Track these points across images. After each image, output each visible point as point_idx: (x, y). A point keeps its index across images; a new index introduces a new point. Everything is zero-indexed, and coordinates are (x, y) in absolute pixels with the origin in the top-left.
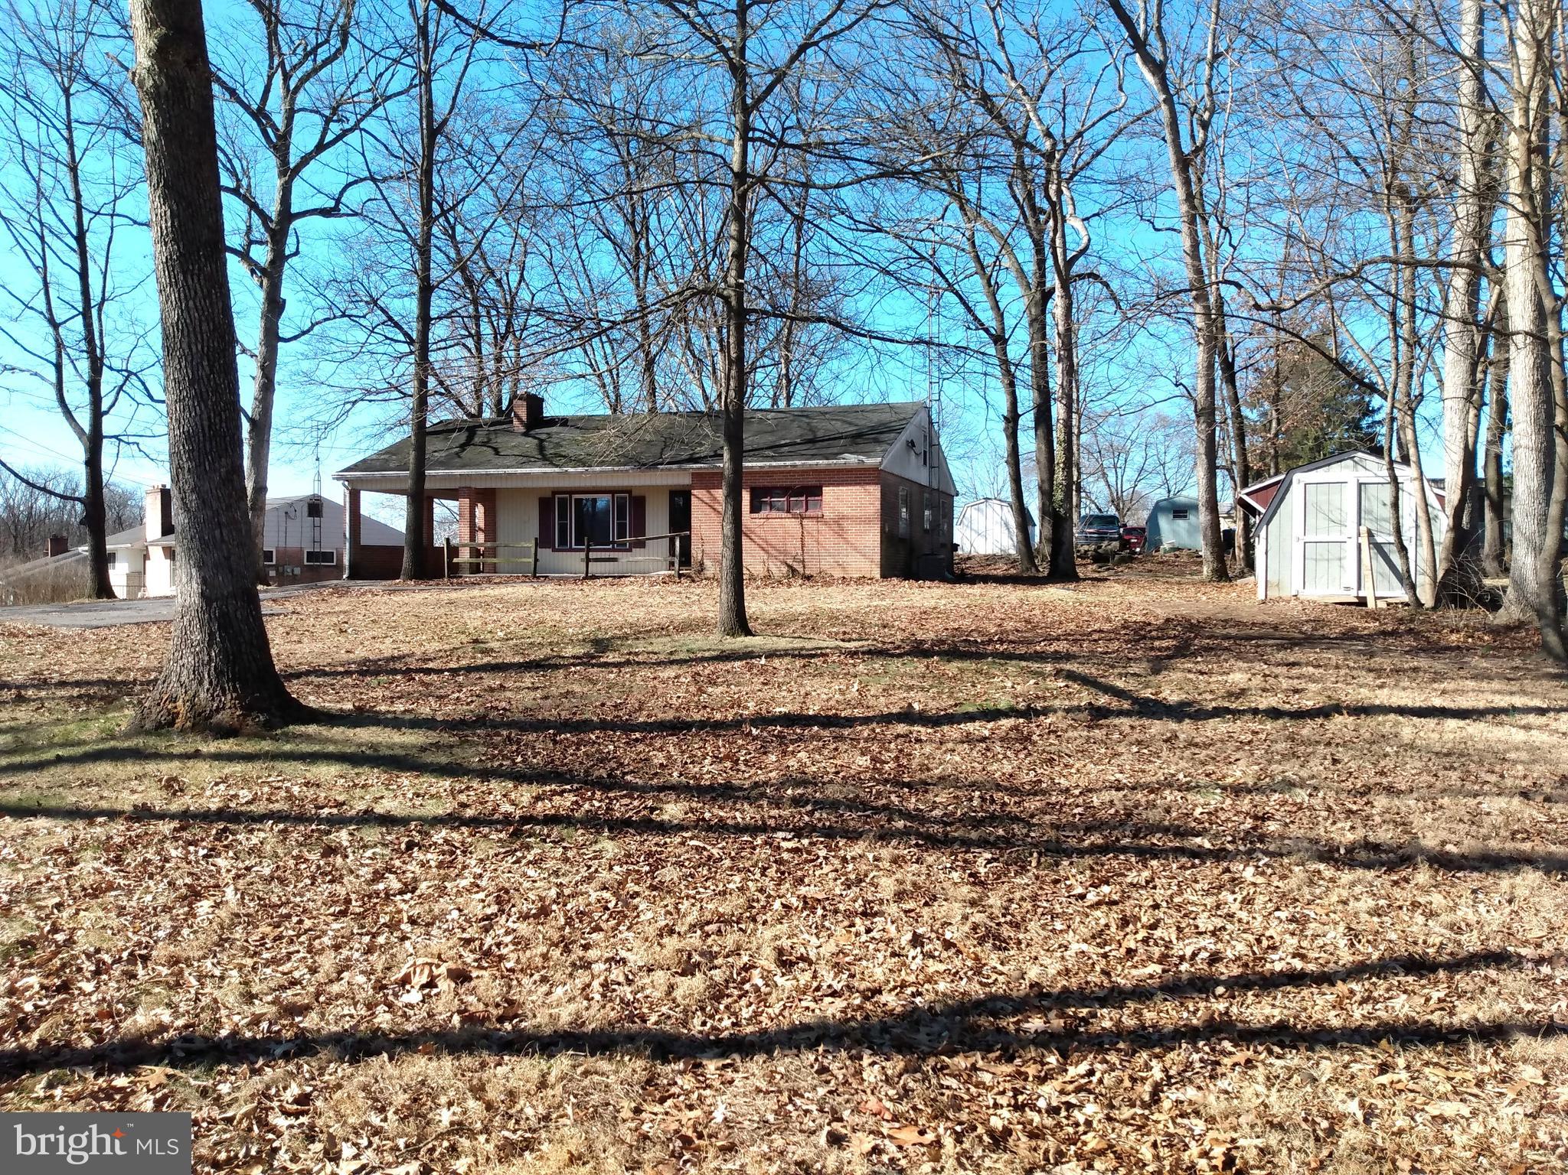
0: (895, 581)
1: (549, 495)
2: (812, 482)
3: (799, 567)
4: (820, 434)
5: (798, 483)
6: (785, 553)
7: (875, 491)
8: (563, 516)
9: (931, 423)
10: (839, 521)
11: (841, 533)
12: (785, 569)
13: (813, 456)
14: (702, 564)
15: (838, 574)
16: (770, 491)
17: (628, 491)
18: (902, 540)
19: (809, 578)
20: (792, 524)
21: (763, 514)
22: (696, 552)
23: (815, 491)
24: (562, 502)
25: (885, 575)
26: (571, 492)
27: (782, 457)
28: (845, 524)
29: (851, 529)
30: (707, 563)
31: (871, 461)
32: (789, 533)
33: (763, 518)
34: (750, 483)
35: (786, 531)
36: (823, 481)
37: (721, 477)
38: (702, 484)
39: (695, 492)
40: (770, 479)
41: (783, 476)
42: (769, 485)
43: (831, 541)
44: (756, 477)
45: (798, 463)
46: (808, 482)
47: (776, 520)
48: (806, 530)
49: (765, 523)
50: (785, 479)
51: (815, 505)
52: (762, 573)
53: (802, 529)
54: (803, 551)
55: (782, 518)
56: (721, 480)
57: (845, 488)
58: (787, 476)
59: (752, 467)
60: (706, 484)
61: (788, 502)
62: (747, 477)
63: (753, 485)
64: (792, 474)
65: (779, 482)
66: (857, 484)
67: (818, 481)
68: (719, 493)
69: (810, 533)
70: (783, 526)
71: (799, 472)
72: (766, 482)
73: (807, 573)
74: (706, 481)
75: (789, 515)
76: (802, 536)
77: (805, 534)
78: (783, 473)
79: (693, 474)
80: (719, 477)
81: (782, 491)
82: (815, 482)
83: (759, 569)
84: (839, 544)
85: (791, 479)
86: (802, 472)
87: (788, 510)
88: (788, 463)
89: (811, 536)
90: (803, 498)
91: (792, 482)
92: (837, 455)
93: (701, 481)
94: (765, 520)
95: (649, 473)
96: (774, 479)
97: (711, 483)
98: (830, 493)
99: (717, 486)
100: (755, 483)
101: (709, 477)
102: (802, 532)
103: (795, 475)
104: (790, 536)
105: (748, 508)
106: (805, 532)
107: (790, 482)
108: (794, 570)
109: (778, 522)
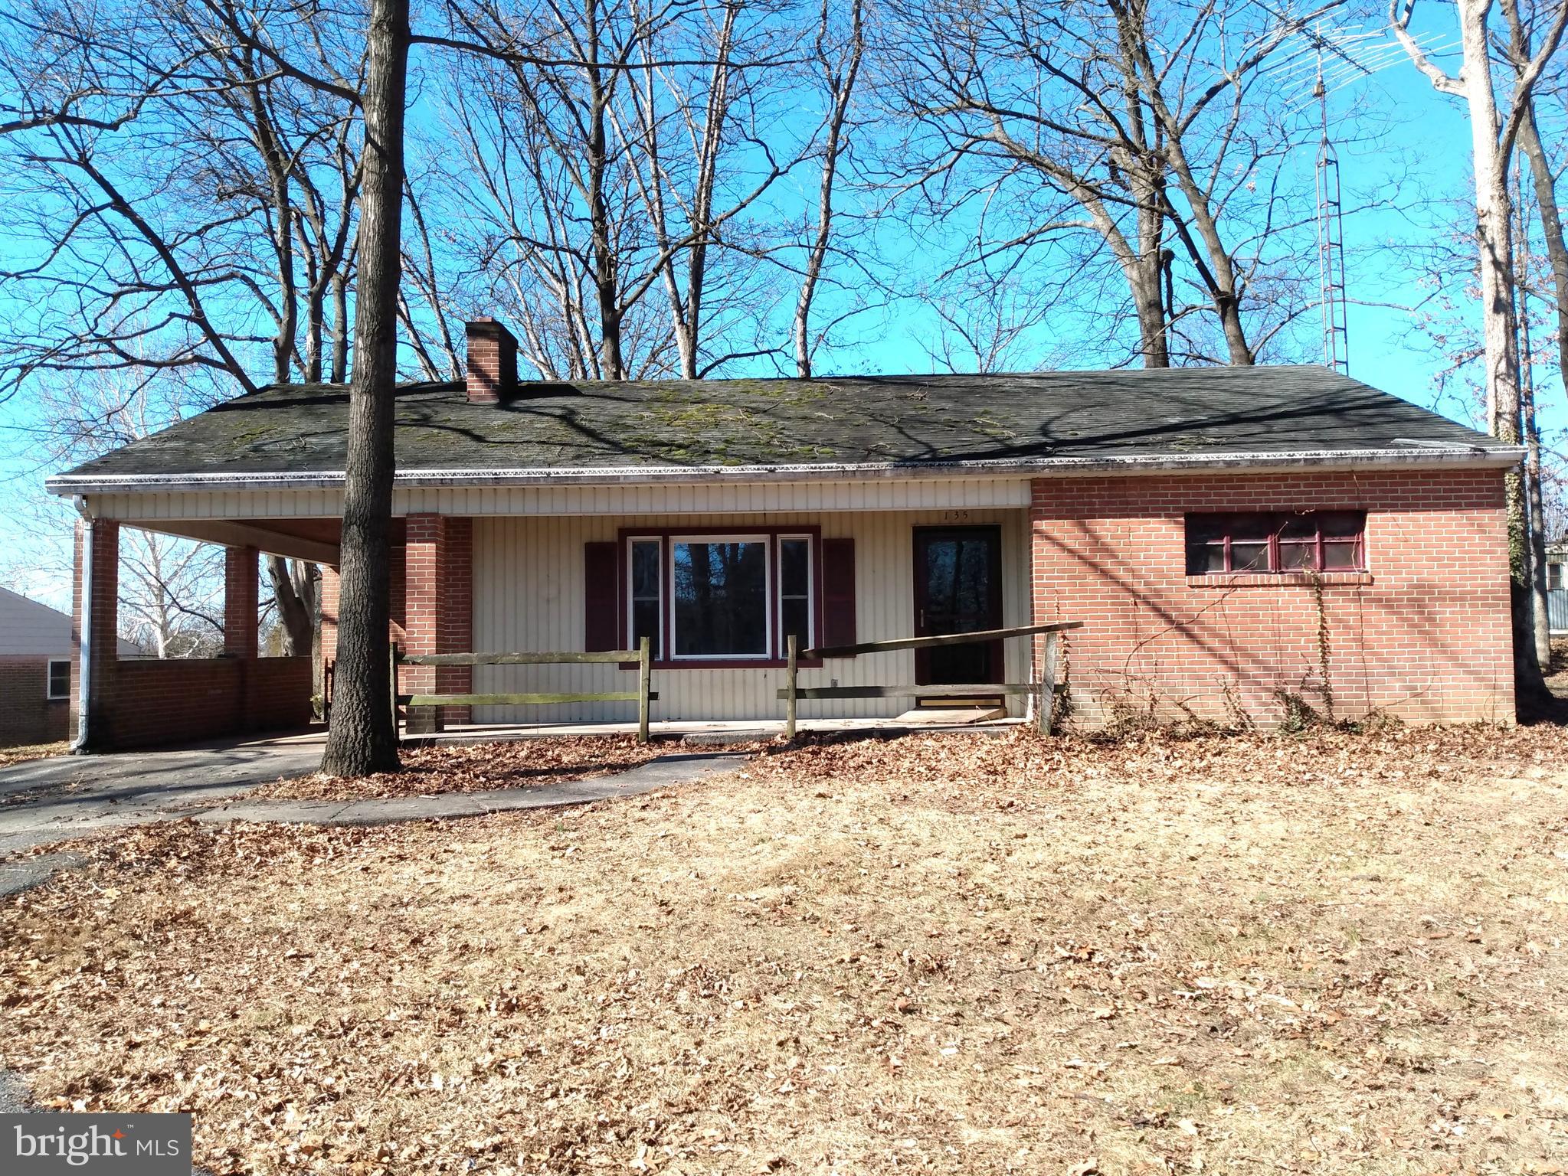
1: (609, 535)
2: (1338, 500)
3: (1316, 704)
5: (1307, 503)
6: (1280, 667)
8: (646, 584)
12: (1279, 708)
14: (1065, 696)
16: (1228, 523)
19: (1347, 727)
20: (1295, 600)
21: (1214, 575)
23: (1354, 521)
24: (645, 552)
25: (1526, 718)
26: (660, 528)
30: (1081, 695)
32: (1288, 621)
33: (1221, 587)
34: (1186, 502)
35: (1279, 615)
36: (1371, 498)
37: (1109, 489)
38: (1062, 504)
39: (1043, 525)
40: (1235, 494)
41: (1269, 487)
42: (1236, 507)
43: (1394, 639)
44: (1200, 488)
45: (1324, 453)
46: (1333, 500)
47: (1255, 591)
48: (1331, 614)
49: (1227, 598)
50: (1274, 493)
51: (1350, 556)
52: (1224, 718)
53: (1321, 611)
54: (1325, 661)
55: (1271, 586)
56: (1110, 496)
57: (1421, 516)
58: (1279, 486)
59: (1207, 463)
60: (1073, 504)
61: (1277, 548)
62: (1178, 488)
63: (1194, 507)
64: (1290, 482)
65: (1260, 501)
66: (1448, 506)
67: (1358, 498)
68: (1107, 528)
69: (1340, 621)
70: (1273, 605)
71: (1307, 478)
72: (1226, 501)
73: (1339, 717)
74: (1072, 497)
75: (1288, 579)
76: (1323, 628)
77: (1329, 623)
78: (1268, 479)
79: (1034, 482)
80: (1105, 489)
81: (1264, 523)
82: (1350, 499)
83: (1215, 709)
84: (1415, 646)
85: (1289, 493)
86: (1314, 478)
87: (1279, 567)
88: (1299, 455)
89: (1345, 627)
90: (1316, 538)
91: (1291, 500)
92: (1383, 441)
93: (1056, 497)
94: (1225, 591)
95: (957, 479)
96: (1246, 494)
97: (1084, 504)
98: (1379, 527)
99: (1100, 510)
100: (1200, 502)
101: (1079, 490)
102: (1323, 620)
103: (1298, 486)
104: (1290, 628)
105: (1181, 563)
106: (1329, 619)
107: (1286, 501)
108: (1305, 711)
109: (1262, 595)
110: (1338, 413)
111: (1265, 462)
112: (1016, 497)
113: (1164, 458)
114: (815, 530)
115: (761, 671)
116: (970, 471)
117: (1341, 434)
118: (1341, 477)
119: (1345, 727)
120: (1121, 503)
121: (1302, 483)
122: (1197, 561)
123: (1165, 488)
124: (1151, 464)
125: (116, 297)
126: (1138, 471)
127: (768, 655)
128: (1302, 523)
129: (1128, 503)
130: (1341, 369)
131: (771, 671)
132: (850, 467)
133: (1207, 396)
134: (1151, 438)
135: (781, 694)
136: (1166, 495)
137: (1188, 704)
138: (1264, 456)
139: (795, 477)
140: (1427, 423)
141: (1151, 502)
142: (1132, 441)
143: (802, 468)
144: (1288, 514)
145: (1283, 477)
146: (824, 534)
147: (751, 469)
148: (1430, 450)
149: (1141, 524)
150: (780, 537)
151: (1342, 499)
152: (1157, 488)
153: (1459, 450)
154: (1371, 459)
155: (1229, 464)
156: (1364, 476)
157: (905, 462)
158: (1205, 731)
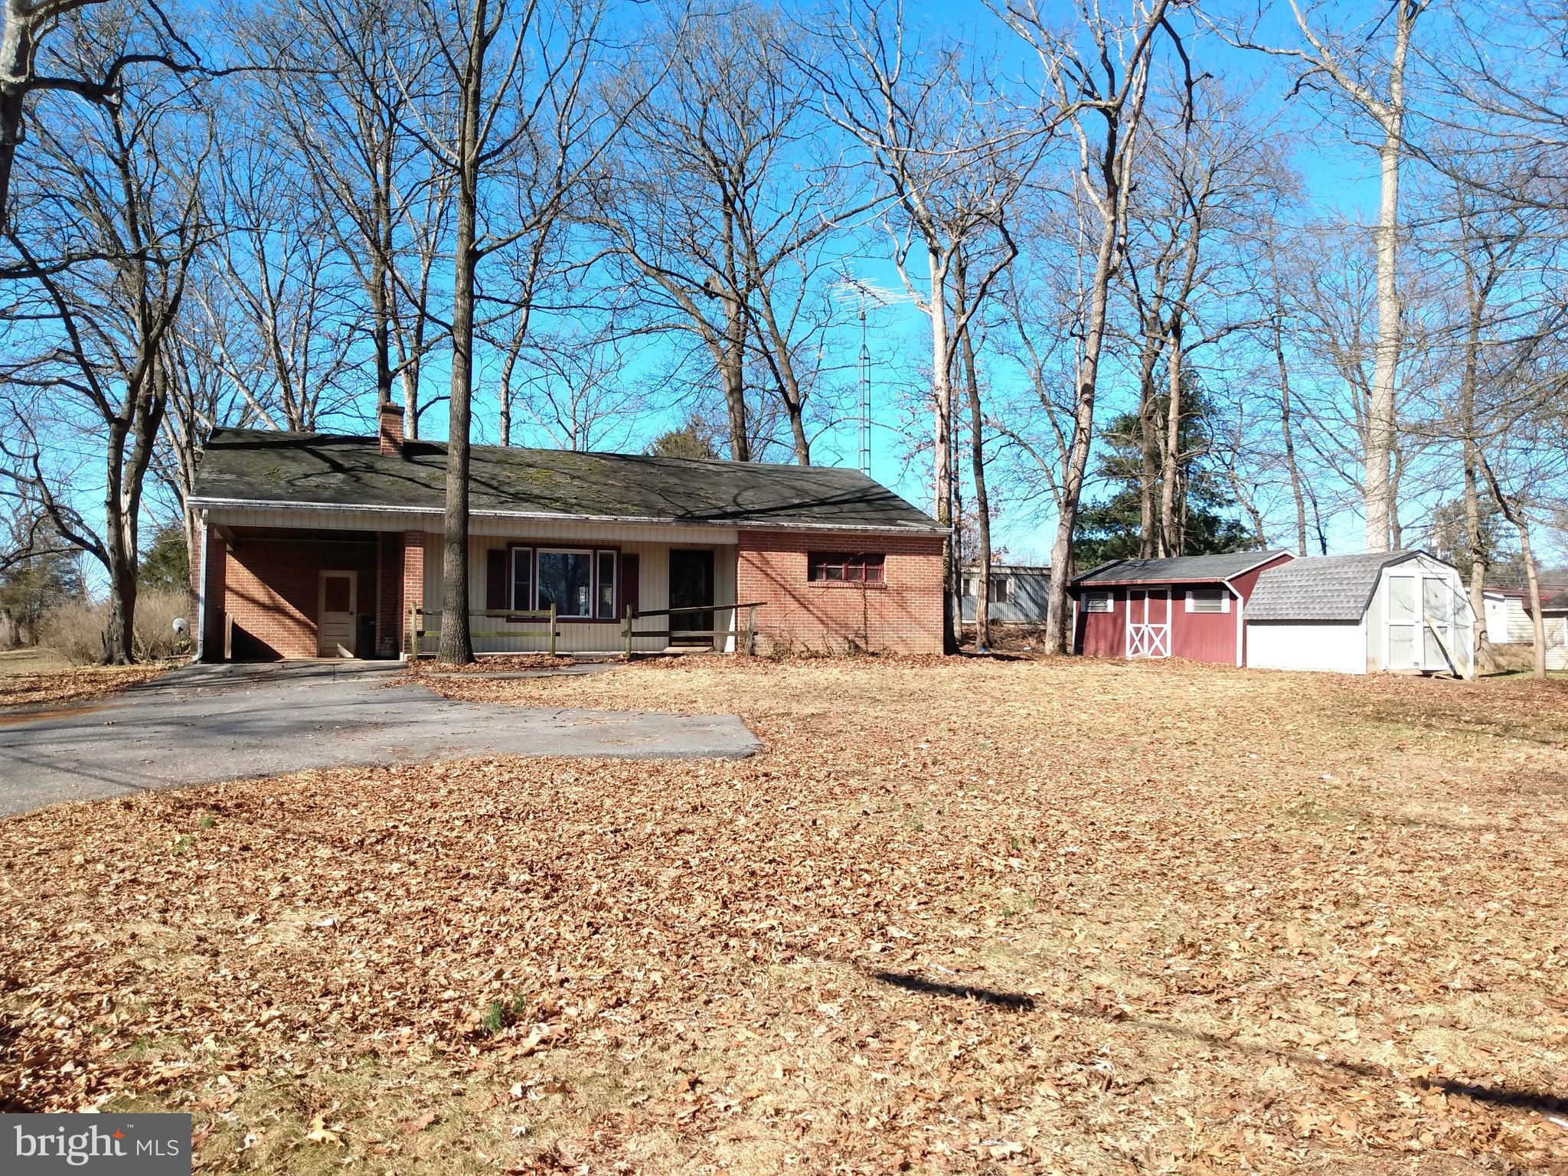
1: (502, 546)
3: (861, 644)
5: (857, 549)
6: (847, 626)
7: (939, 562)
8: (523, 575)
10: (901, 590)
11: (902, 605)
12: (847, 645)
13: (869, 521)
15: (902, 651)
16: (826, 557)
17: (616, 546)
20: (855, 595)
21: (821, 582)
23: (879, 559)
24: (523, 558)
26: (535, 544)
27: (832, 519)
28: (907, 595)
29: (915, 601)
32: (850, 605)
33: (822, 588)
34: (809, 546)
35: (847, 602)
36: (887, 549)
39: (744, 553)
40: (830, 544)
41: (844, 541)
42: (830, 550)
43: (894, 614)
44: (815, 540)
45: (870, 527)
46: (872, 548)
47: (837, 590)
48: (869, 602)
49: (825, 593)
50: (847, 544)
51: (876, 575)
52: (822, 650)
53: (865, 600)
54: (865, 624)
56: (774, 541)
57: (908, 558)
58: (849, 541)
60: (757, 544)
61: (847, 570)
62: (805, 540)
63: (812, 549)
64: (854, 539)
65: (841, 547)
66: (919, 554)
67: (882, 549)
68: (773, 557)
69: (873, 605)
70: (844, 597)
71: (861, 538)
72: (824, 547)
73: (871, 650)
74: (757, 540)
75: (851, 585)
76: (865, 608)
77: (868, 606)
78: (844, 537)
79: (738, 532)
81: (840, 558)
82: (879, 549)
83: (818, 646)
84: (903, 618)
85: (853, 544)
86: (864, 538)
87: (847, 579)
88: (859, 527)
89: (874, 607)
90: (864, 566)
91: (854, 548)
92: (891, 521)
93: (749, 540)
94: (824, 590)
96: (835, 544)
97: (762, 544)
98: (891, 562)
99: (770, 548)
100: (815, 547)
101: (760, 537)
102: (865, 604)
103: (857, 541)
104: (851, 608)
105: (805, 575)
106: (868, 604)
107: (851, 548)
108: (857, 647)
110: (869, 502)
112: (730, 539)
113: (801, 525)
114: (619, 549)
115: (586, 625)
116: (714, 525)
117: (874, 515)
118: (876, 538)
119: (873, 654)
120: (780, 544)
121: (859, 540)
122: (812, 576)
123: (798, 539)
126: (789, 530)
127: (591, 616)
128: (858, 559)
129: (783, 545)
130: (867, 473)
131: (592, 625)
132: (655, 520)
133: (806, 485)
134: (791, 512)
135: (624, 634)
136: (800, 542)
137: (807, 643)
138: (844, 526)
139: (627, 523)
140: (910, 512)
141: (793, 545)
142: (782, 513)
143: (631, 518)
144: (853, 554)
145: (851, 537)
146: (623, 551)
147: (605, 517)
148: (914, 527)
149: (788, 555)
150: (599, 551)
151: (876, 549)
153: (925, 528)
156: (887, 538)
157: (680, 518)
158: (815, 655)
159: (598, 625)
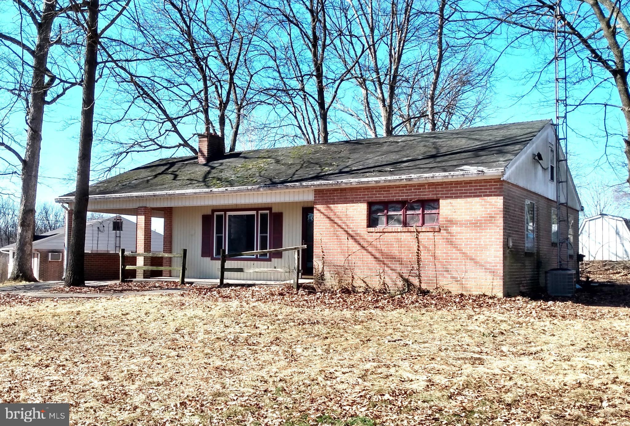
0: (520, 300)
1: (209, 213)
2: (428, 195)
3: (415, 281)
4: (443, 150)
5: (413, 197)
6: (401, 267)
7: (498, 202)
8: (219, 231)
9: (558, 139)
12: (400, 283)
13: (431, 169)
14: (323, 275)
16: (386, 205)
18: (528, 255)
19: (425, 293)
20: (408, 238)
21: (380, 228)
22: (317, 263)
23: (433, 203)
24: (220, 218)
25: (508, 294)
26: (226, 210)
27: (400, 171)
30: (327, 275)
31: (491, 172)
32: (405, 247)
33: (379, 232)
34: (368, 197)
35: (401, 245)
36: (441, 194)
37: (341, 193)
38: (324, 199)
39: (318, 206)
40: (386, 194)
41: (400, 190)
43: (448, 256)
44: (373, 191)
46: (425, 195)
47: (392, 234)
48: (423, 245)
49: (381, 237)
50: (402, 193)
51: (432, 218)
52: (379, 286)
53: (418, 243)
54: (419, 265)
55: (398, 232)
56: (341, 196)
58: (403, 190)
59: (368, 182)
60: (327, 199)
61: (405, 216)
62: (365, 192)
63: (370, 200)
64: (408, 188)
65: (396, 196)
66: (475, 196)
67: (436, 194)
68: (340, 208)
69: (426, 247)
70: (399, 240)
71: (415, 186)
72: (383, 197)
73: (424, 288)
74: (327, 197)
75: (408, 229)
76: (418, 250)
77: (421, 248)
78: (399, 187)
79: (316, 191)
80: (338, 193)
81: (398, 205)
82: (433, 194)
83: (376, 282)
84: (458, 259)
85: (408, 193)
86: (418, 186)
87: (405, 224)
89: (428, 250)
90: (420, 212)
91: (408, 196)
93: (322, 197)
94: (381, 234)
95: (278, 191)
96: (390, 194)
97: (331, 199)
98: (446, 205)
99: (336, 201)
100: (373, 197)
101: (330, 194)
102: (418, 246)
103: (411, 189)
104: (405, 250)
105: (365, 223)
106: (421, 247)
107: (406, 196)
108: (410, 284)
109: (395, 236)
111: (390, 181)
112: (309, 197)
114: (270, 209)
115: (252, 262)
118: (429, 185)
120: (344, 198)
121: (413, 188)
122: (372, 222)
123: (360, 192)
124: (348, 183)
125: (163, 123)
129: (346, 198)
131: (255, 262)
136: (360, 195)
137: (365, 280)
139: (234, 192)
141: (355, 198)
144: (407, 201)
145: (405, 186)
146: (273, 211)
149: (351, 206)
150: (260, 212)
151: (429, 195)
152: (357, 192)
154: (433, 177)
155: (376, 182)
156: (439, 184)
159: (259, 262)
